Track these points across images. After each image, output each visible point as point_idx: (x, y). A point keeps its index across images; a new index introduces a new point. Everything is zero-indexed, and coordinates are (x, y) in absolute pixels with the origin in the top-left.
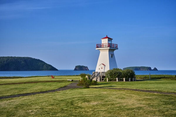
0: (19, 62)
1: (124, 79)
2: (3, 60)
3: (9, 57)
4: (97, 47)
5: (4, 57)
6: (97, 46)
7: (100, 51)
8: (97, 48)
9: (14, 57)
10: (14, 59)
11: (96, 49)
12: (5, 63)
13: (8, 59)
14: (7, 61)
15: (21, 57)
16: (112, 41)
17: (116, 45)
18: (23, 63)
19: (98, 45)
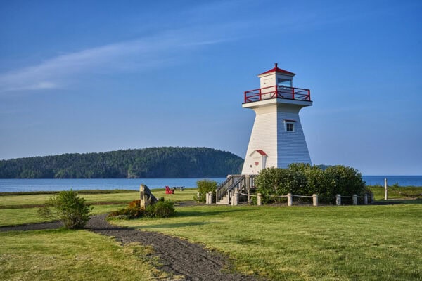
0: (186, 158)
1: (315, 197)
2: (153, 154)
3: (165, 148)
4: (247, 100)
5: (155, 149)
6: (246, 98)
7: (256, 111)
8: (246, 103)
9: (175, 148)
10: (176, 151)
11: (244, 106)
12: (158, 160)
13: (164, 153)
14: (161, 156)
15: (191, 149)
16: (291, 80)
17: (307, 93)
18: (195, 160)
19: (248, 95)
